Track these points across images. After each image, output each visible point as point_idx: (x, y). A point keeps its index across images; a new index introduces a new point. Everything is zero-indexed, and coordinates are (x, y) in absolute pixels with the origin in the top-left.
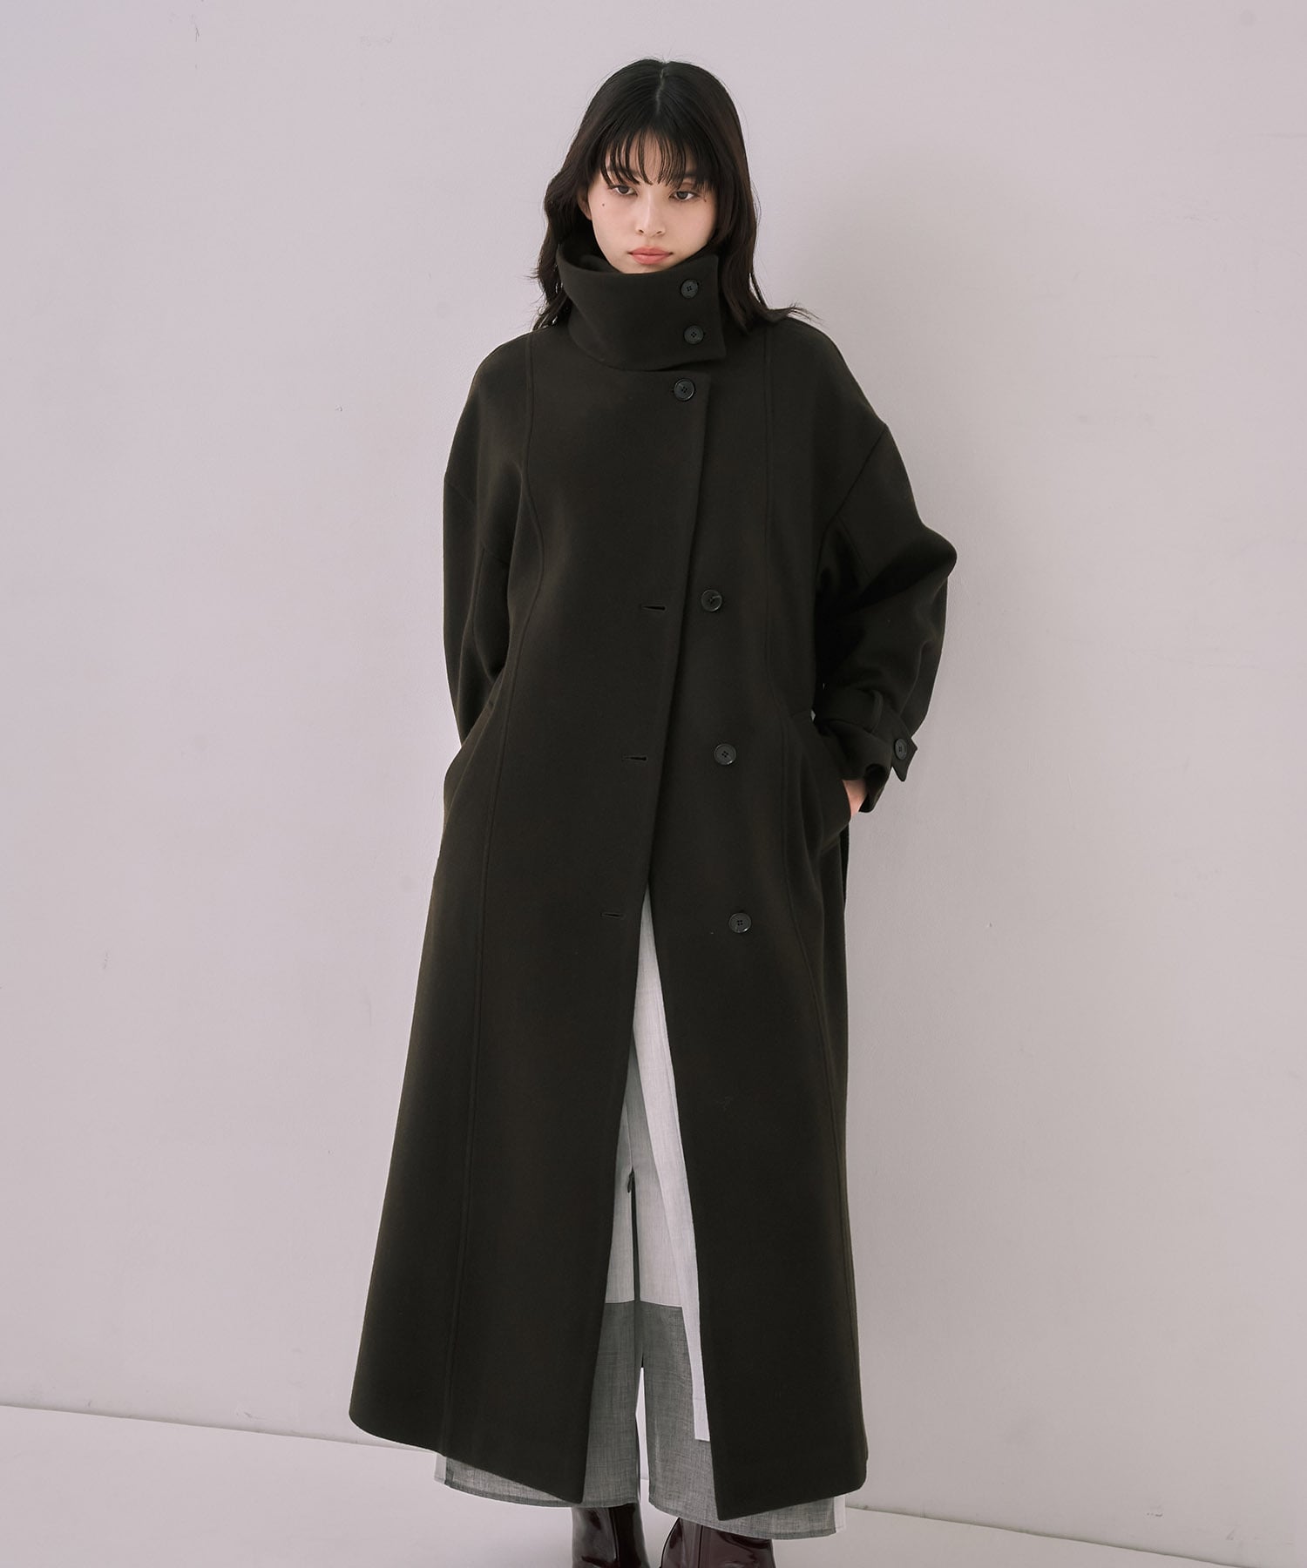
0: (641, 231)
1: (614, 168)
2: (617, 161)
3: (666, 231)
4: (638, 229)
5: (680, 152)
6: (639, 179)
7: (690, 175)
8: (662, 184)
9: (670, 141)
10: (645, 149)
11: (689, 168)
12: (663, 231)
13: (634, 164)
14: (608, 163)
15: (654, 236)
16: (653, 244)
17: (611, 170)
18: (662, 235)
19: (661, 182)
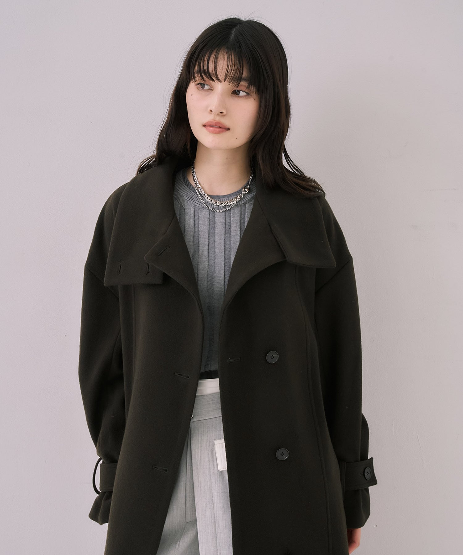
0: (211, 111)
2: (202, 67)
3: (227, 113)
4: (209, 109)
5: (240, 63)
6: (214, 78)
7: (245, 80)
9: (234, 55)
10: (218, 60)
11: (245, 75)
13: (211, 69)
14: (196, 69)
15: (219, 115)
16: (218, 119)
17: (197, 73)
18: (224, 115)
19: (226, 81)
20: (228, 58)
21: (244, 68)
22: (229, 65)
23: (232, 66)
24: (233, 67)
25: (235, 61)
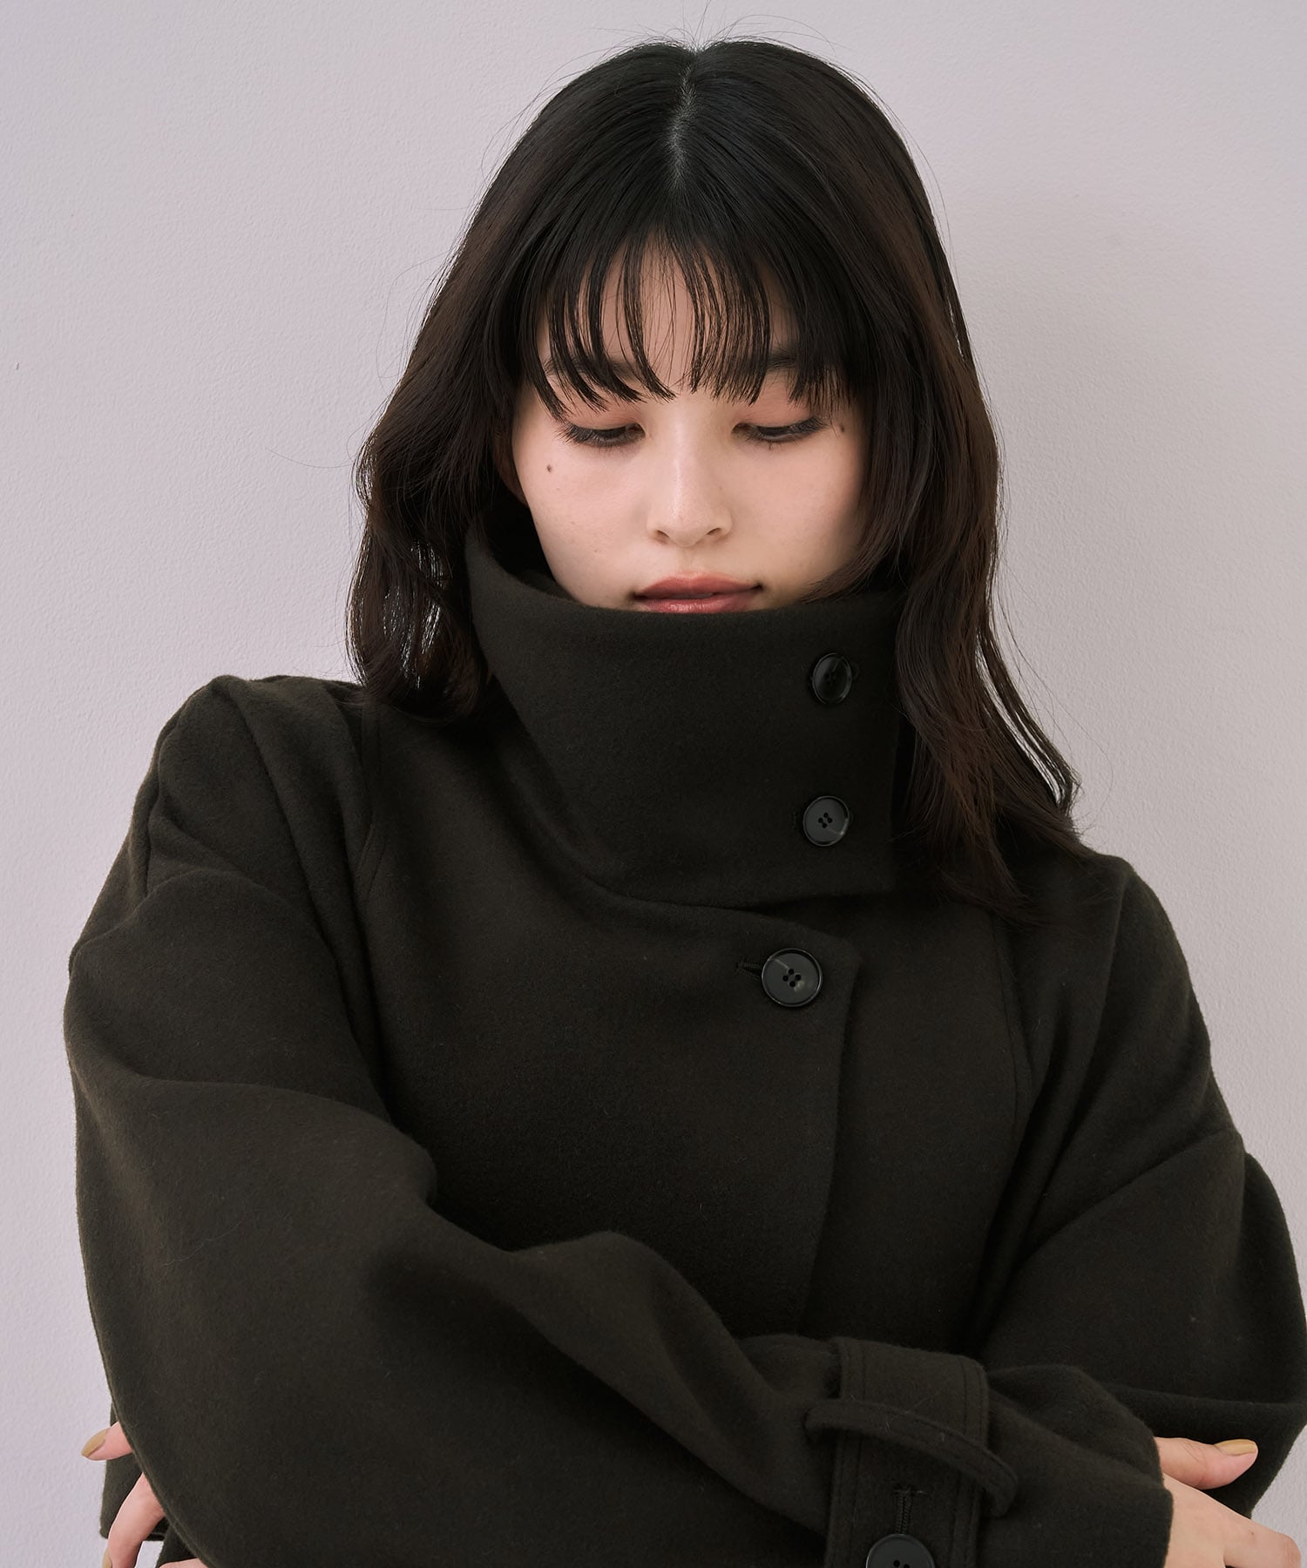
0: (660, 533)
1: (564, 363)
2: (570, 341)
3: (734, 522)
4: (652, 524)
5: (748, 292)
6: (635, 385)
7: (784, 360)
8: (705, 392)
9: (716, 262)
10: (645, 290)
11: (780, 336)
12: (723, 523)
13: (616, 344)
14: (546, 353)
15: (700, 543)
16: (701, 562)
17: (556, 369)
18: (724, 538)
19: (701, 389)
20: (690, 288)
21: (771, 306)
22: (703, 315)
23: (719, 317)
24: (724, 318)
25: (724, 290)
